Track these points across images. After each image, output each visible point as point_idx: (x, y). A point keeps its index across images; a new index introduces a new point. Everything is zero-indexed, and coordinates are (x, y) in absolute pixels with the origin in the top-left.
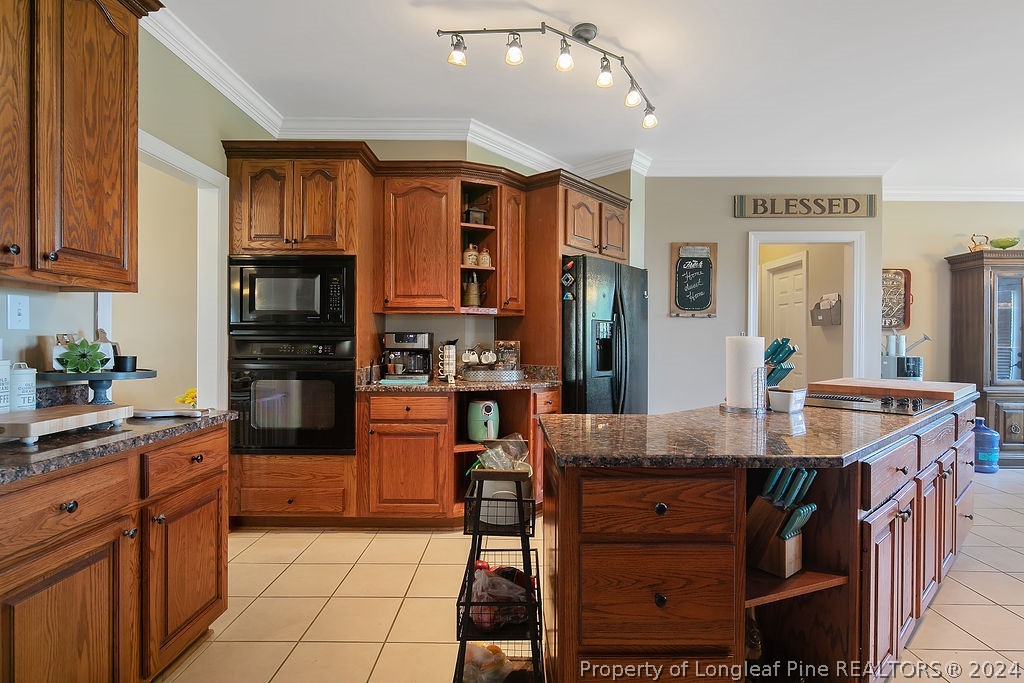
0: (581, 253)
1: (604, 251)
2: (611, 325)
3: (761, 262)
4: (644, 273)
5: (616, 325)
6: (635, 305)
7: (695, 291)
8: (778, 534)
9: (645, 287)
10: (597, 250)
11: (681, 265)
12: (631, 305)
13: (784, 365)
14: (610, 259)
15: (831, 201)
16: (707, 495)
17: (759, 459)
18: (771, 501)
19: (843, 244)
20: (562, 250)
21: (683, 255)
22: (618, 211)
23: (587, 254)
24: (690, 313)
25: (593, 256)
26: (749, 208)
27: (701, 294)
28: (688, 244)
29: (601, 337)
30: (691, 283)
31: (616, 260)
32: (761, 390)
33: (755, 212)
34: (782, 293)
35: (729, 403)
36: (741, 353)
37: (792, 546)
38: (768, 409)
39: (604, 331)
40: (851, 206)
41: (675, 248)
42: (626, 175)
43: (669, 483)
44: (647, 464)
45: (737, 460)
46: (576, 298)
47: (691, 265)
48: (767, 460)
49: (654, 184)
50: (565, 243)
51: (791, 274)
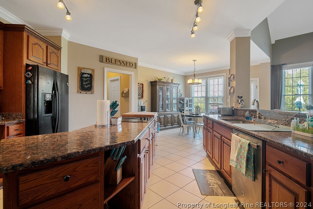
0: (36, 64)
1: (48, 65)
2: (52, 95)
3: (108, 78)
4: (67, 76)
5: (54, 96)
6: (63, 88)
7: (87, 85)
8: (115, 170)
9: (67, 81)
10: (45, 64)
11: (82, 75)
12: (61, 88)
13: (116, 110)
14: (52, 69)
15: (126, 62)
16: (89, 166)
17: (109, 146)
18: (112, 159)
19: (129, 75)
20: (25, 61)
21: (83, 72)
22: (56, 51)
23: (39, 65)
24: (86, 92)
25: (42, 66)
26: (104, 60)
27: (89, 86)
28: (84, 68)
29: (47, 100)
30: (85, 82)
31: (54, 70)
32: (109, 118)
33: (106, 61)
34: (114, 87)
35: (98, 124)
36: (102, 106)
37: (119, 172)
38: (111, 124)
39: (49, 97)
40: (131, 65)
41: (79, 69)
42: (59, 38)
43: (71, 165)
44: (59, 159)
45: (101, 149)
46: (33, 83)
47: (85, 76)
48: (112, 146)
49: (71, 44)
50: (28, 58)
51: (116, 82)
